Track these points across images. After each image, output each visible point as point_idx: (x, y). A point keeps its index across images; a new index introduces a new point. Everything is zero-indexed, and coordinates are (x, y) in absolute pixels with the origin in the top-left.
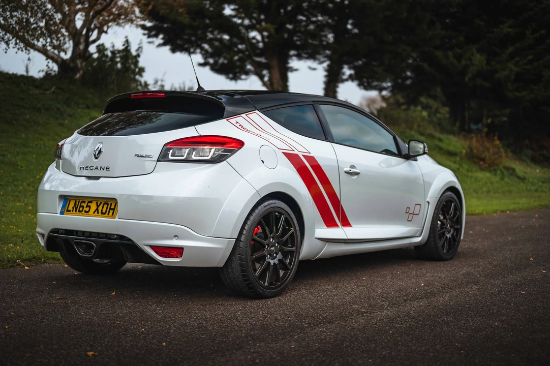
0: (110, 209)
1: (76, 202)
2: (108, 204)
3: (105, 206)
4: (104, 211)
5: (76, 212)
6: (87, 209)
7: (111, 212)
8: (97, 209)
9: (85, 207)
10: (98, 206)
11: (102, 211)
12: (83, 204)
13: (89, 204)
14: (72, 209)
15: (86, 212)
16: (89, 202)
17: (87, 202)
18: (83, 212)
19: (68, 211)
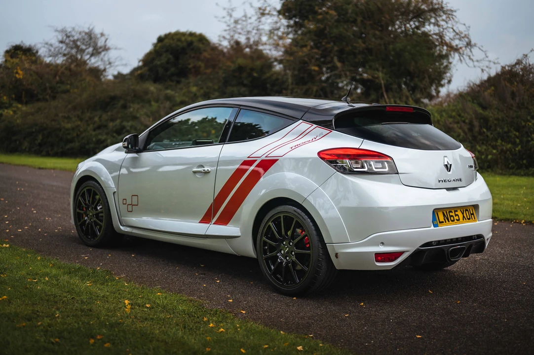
0: (471, 214)
1: (443, 213)
2: (468, 210)
3: (467, 212)
4: (468, 217)
5: (449, 222)
6: (457, 218)
7: (472, 216)
8: (464, 217)
9: (454, 216)
10: (463, 214)
11: (467, 217)
12: (451, 214)
13: (456, 213)
14: (444, 220)
15: (457, 220)
16: (455, 211)
17: (453, 211)
18: (456, 221)
19: (440, 222)
